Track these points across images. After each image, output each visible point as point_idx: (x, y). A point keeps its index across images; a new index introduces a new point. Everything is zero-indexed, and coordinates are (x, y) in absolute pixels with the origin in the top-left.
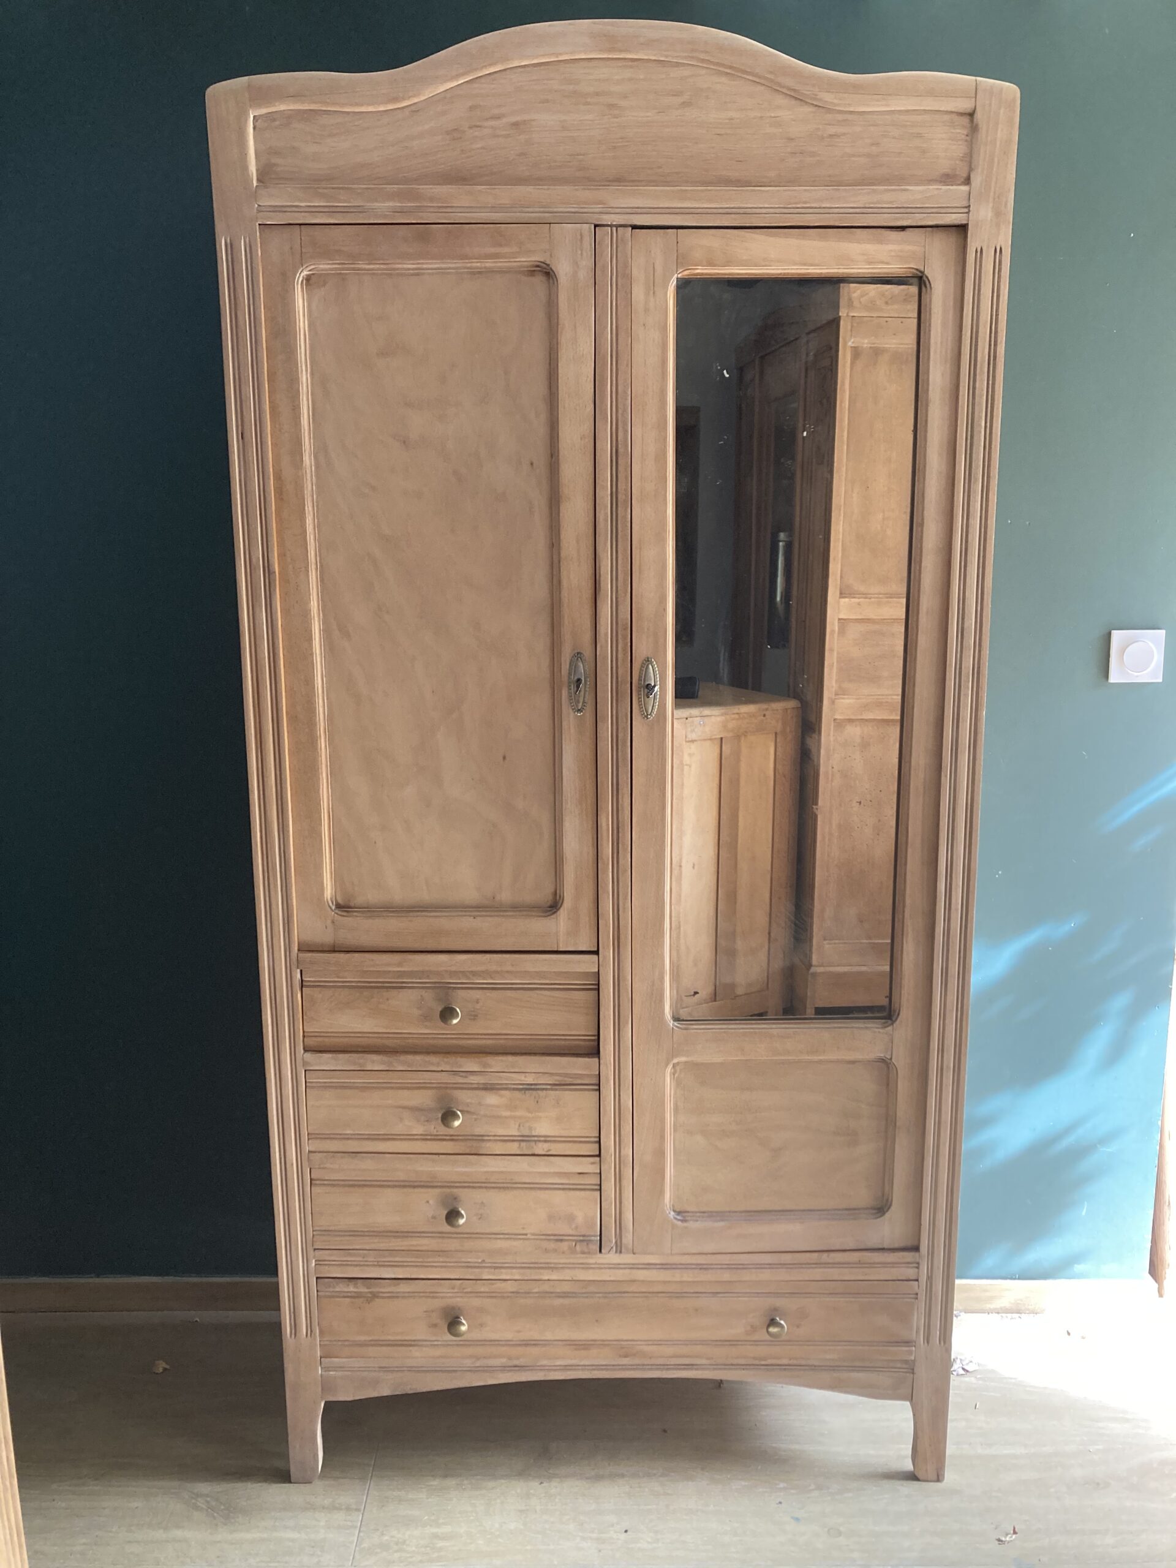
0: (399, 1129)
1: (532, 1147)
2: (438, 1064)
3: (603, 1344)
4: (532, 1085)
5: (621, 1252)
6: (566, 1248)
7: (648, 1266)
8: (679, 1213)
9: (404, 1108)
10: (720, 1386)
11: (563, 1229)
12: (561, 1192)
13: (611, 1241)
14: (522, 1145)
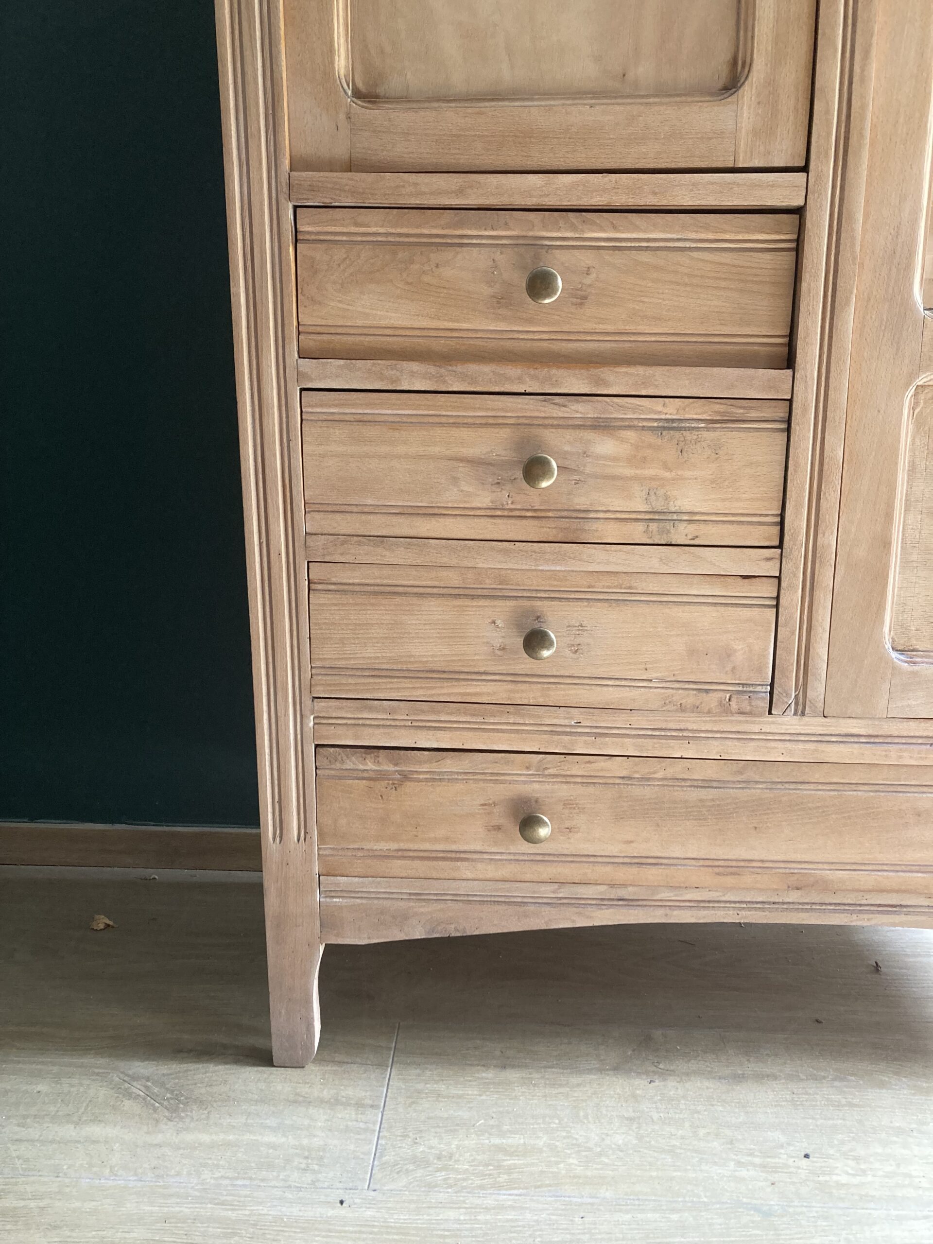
0: (450, 497)
1: (669, 532)
2: (520, 379)
3: (763, 866)
4: (673, 420)
5: (803, 714)
6: (714, 704)
7: (848, 737)
8: (901, 651)
9: (461, 460)
11: (712, 673)
12: (711, 608)
13: (788, 695)
14: (650, 529)
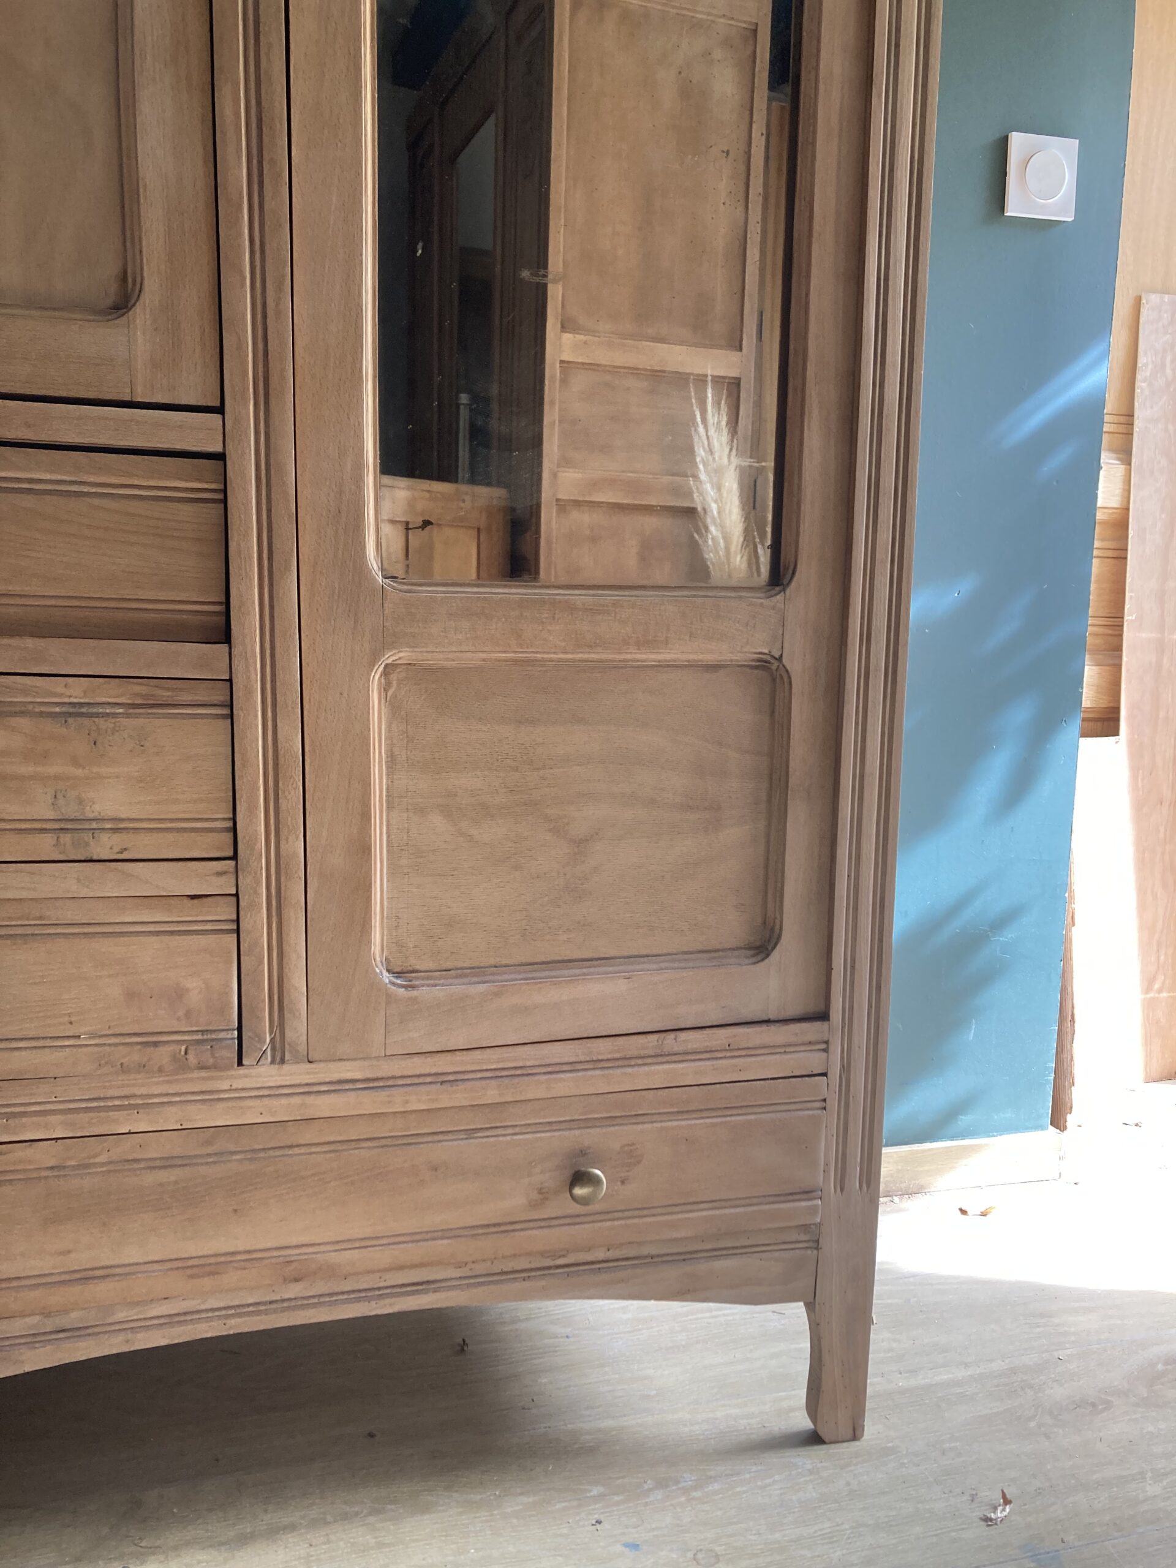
1: (87, 844)
3: (250, 1258)
4: (81, 705)
5: (283, 1061)
6: (166, 1060)
7: (340, 1086)
8: (398, 974)
10: (463, 1350)
11: (160, 1019)
12: (154, 938)
13: (262, 1041)
14: (62, 840)
